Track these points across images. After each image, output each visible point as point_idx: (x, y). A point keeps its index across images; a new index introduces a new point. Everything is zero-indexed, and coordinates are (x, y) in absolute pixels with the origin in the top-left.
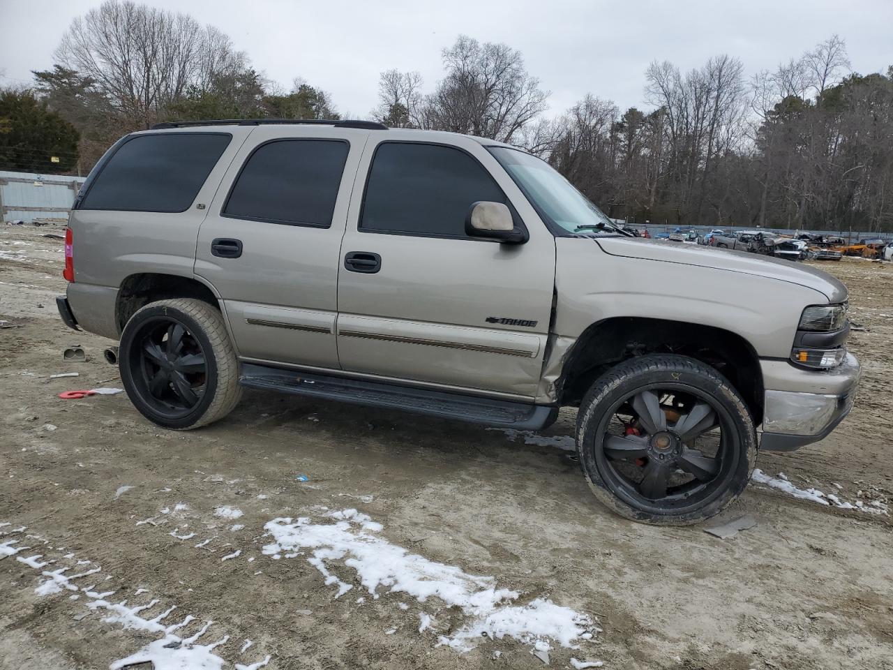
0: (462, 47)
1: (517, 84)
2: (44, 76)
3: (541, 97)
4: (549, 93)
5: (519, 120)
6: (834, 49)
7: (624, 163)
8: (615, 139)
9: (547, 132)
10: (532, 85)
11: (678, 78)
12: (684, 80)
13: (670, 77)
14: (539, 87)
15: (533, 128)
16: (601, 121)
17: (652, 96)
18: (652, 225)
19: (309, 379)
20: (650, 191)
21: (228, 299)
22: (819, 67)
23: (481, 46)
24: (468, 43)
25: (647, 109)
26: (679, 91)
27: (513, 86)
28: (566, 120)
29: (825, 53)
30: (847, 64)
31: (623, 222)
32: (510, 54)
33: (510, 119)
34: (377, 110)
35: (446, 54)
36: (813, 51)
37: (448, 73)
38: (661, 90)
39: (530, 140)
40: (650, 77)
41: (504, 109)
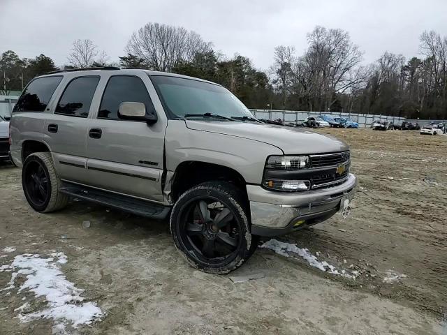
0: (317, 31)
1: (347, 48)
2: (124, 59)
3: (360, 54)
4: (364, 53)
5: (348, 66)
7: (409, 87)
8: (403, 75)
9: (363, 72)
10: (355, 48)
11: (439, 39)
12: (442, 41)
13: (434, 39)
14: (359, 49)
15: (355, 71)
16: (395, 65)
17: (423, 50)
18: (421, 120)
20: (420, 102)
23: (327, 30)
24: (320, 30)
25: (423, 58)
26: (440, 46)
27: (344, 49)
28: (374, 66)
31: (403, 118)
32: (342, 34)
33: (343, 67)
34: (272, 65)
35: (308, 35)
37: (310, 45)
38: (428, 46)
39: (354, 77)
40: (423, 40)
41: (339, 62)
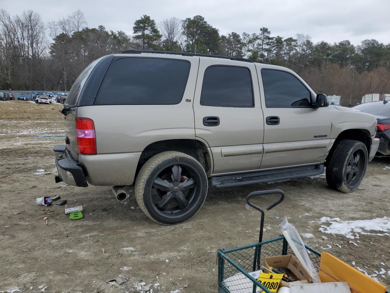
6: (79, 16)
11: (9, 18)
12: (12, 19)
13: (6, 17)
18: (13, 91)
19: (239, 177)
21: (212, 147)
22: (75, 22)
29: (76, 17)
30: (86, 23)
36: (71, 15)
38: (3, 23)
